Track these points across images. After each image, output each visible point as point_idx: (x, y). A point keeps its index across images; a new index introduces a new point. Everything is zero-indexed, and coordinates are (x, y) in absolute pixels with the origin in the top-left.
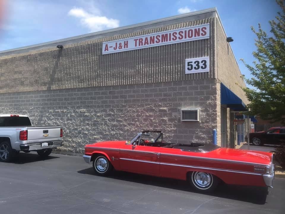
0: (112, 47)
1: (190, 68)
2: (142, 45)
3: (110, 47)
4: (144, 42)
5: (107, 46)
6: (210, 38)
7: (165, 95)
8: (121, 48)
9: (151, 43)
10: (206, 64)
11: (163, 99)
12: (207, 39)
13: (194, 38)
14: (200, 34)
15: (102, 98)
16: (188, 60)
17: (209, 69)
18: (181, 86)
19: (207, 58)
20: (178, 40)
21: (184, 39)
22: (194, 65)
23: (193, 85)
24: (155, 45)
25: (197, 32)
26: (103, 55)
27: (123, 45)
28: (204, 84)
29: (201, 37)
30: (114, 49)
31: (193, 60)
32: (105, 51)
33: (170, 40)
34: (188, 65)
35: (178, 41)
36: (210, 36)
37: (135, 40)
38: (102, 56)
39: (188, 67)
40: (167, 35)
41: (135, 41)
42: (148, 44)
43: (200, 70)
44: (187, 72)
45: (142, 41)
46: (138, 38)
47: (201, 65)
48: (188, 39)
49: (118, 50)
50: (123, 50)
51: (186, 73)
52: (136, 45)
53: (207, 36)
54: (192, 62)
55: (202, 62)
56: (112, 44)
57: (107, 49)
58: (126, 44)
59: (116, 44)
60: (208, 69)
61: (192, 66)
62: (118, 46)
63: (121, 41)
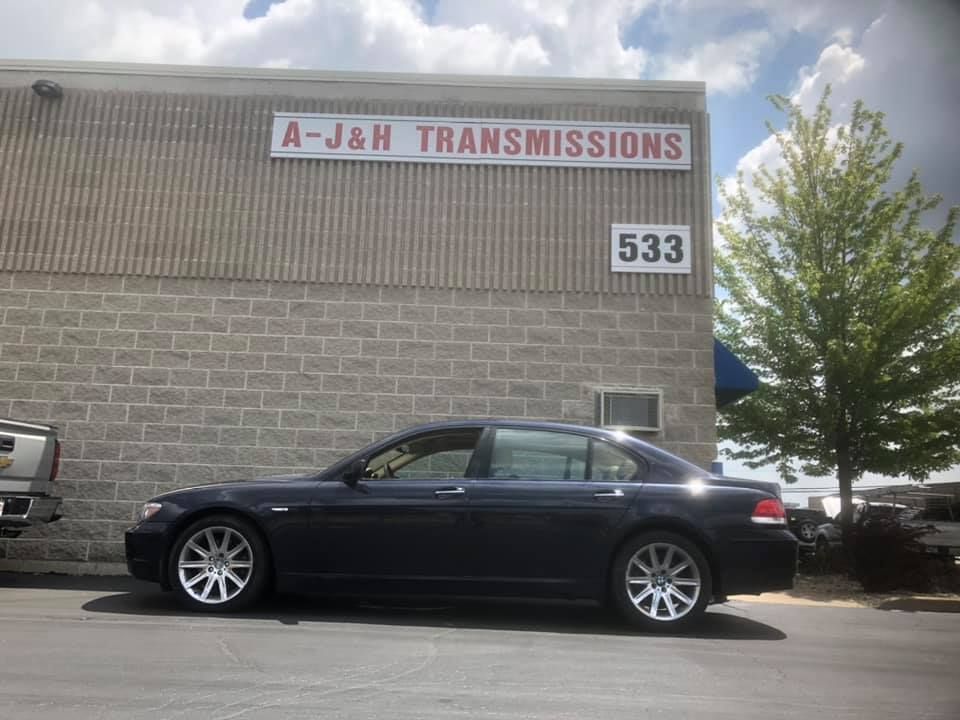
0: (318, 135)
1: (628, 255)
2: (449, 149)
3: (309, 135)
4: (456, 140)
5: (294, 125)
6: (692, 171)
7: (535, 337)
8: (360, 147)
9: (484, 150)
10: (682, 248)
11: (526, 351)
12: (683, 172)
13: (639, 162)
14: (663, 153)
15: (258, 326)
16: (618, 229)
17: (689, 265)
18: (594, 311)
19: (684, 232)
20: (585, 156)
21: (606, 157)
22: (643, 247)
23: (637, 312)
24: (502, 158)
25: (652, 146)
26: (274, 160)
27: (368, 135)
28: (672, 311)
29: (663, 163)
31: (640, 230)
32: (285, 144)
33: (558, 152)
34: (623, 244)
35: (585, 160)
36: (692, 165)
37: (419, 128)
38: (269, 162)
39: (623, 250)
40: (545, 134)
41: (420, 132)
42: (473, 151)
43: (662, 266)
44: (618, 265)
45: (450, 135)
46: (436, 125)
47: (665, 248)
48: (620, 161)
49: (346, 152)
50: (368, 153)
51: (613, 269)
52: (424, 147)
53: (684, 162)
54: (634, 236)
55: (668, 239)
56: (316, 123)
57: (292, 140)
58: (382, 137)
59: (339, 127)
60: (684, 266)
61: (634, 248)
62: (346, 136)
63: (366, 125)
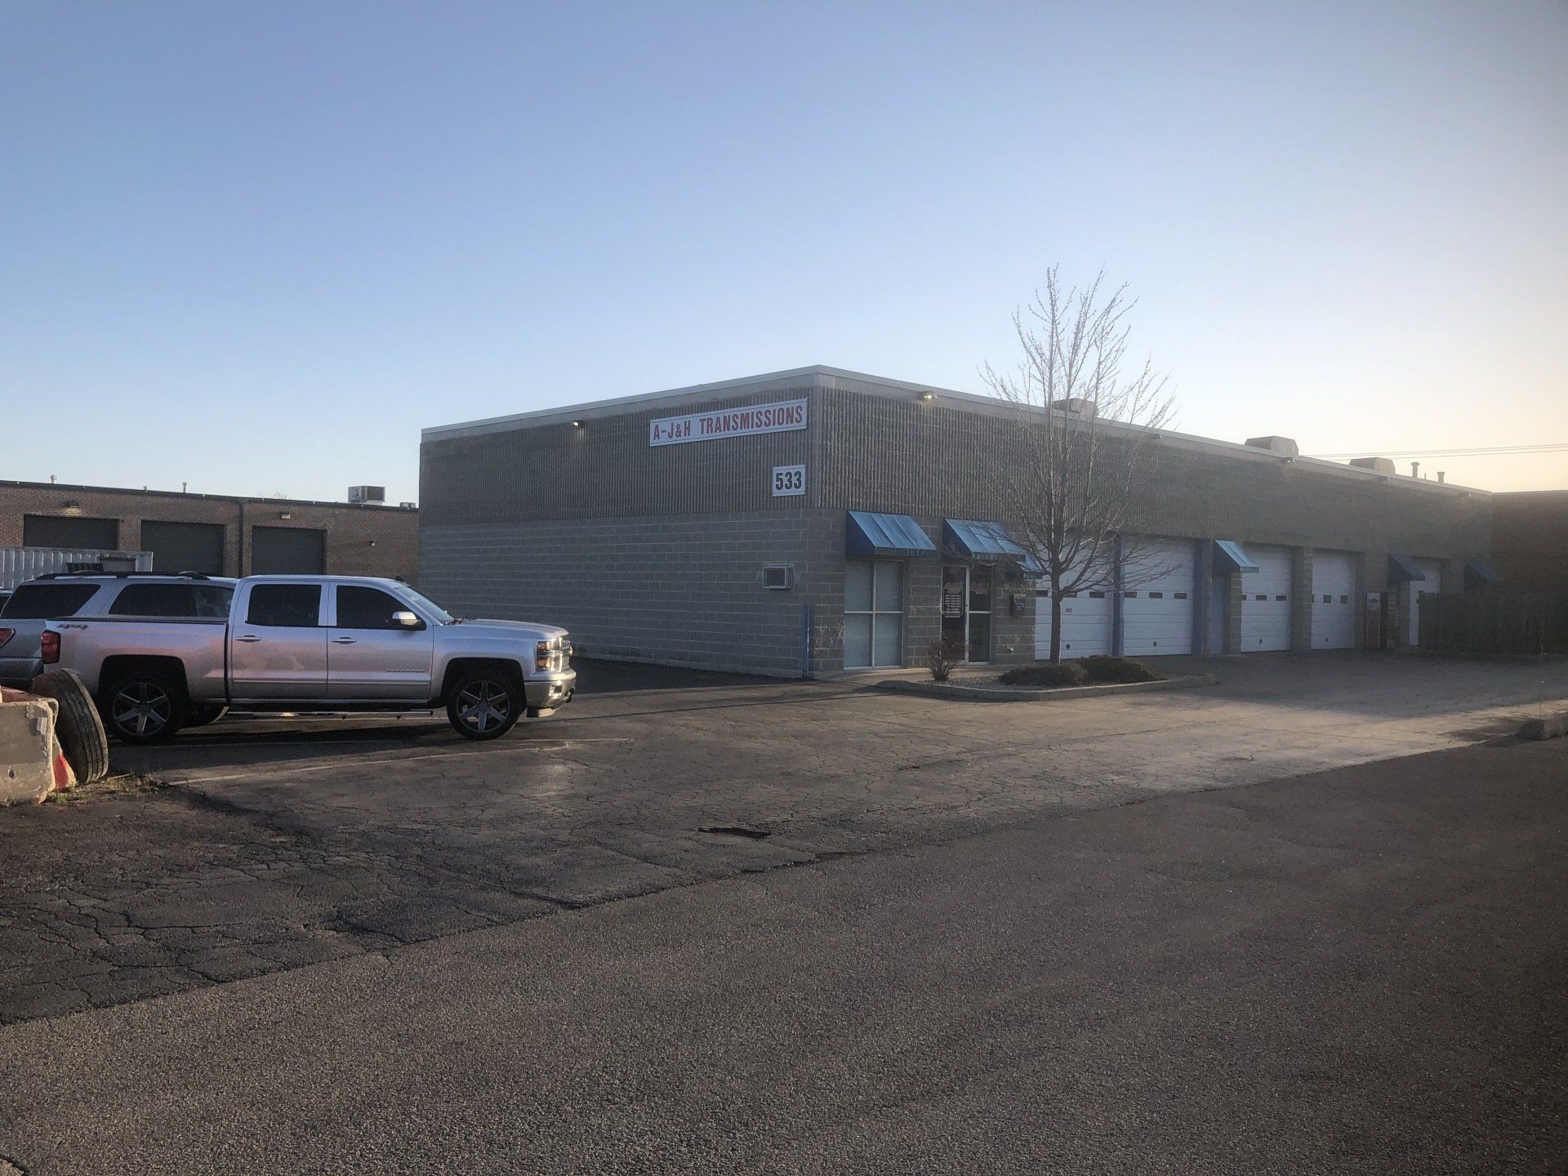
0: (665, 431)
1: (779, 486)
2: (712, 432)
3: (663, 431)
4: (714, 425)
5: (657, 426)
6: (808, 428)
8: (680, 436)
9: (724, 430)
10: (801, 479)
12: (805, 430)
13: (786, 426)
14: (794, 419)
16: (776, 470)
17: (804, 490)
18: (769, 520)
19: (802, 468)
20: (763, 426)
21: (771, 426)
22: (785, 481)
23: (785, 519)
24: (732, 433)
25: (790, 415)
26: (652, 447)
27: (682, 428)
28: (800, 517)
29: (795, 426)
30: (670, 437)
31: (783, 469)
32: (654, 439)
33: (752, 426)
34: (777, 480)
35: (764, 429)
36: (807, 425)
37: (700, 420)
38: (650, 450)
39: (777, 483)
40: (748, 414)
41: (701, 422)
42: (720, 430)
43: (793, 492)
44: (776, 493)
45: (712, 423)
46: (706, 417)
47: (794, 480)
48: (778, 428)
49: (675, 440)
50: (683, 439)
51: (774, 495)
52: (703, 432)
53: (803, 425)
54: (781, 474)
55: (795, 475)
56: (664, 424)
57: (657, 436)
58: (687, 428)
59: (672, 425)
60: (801, 491)
61: (781, 480)
62: (675, 430)
63: (680, 420)
